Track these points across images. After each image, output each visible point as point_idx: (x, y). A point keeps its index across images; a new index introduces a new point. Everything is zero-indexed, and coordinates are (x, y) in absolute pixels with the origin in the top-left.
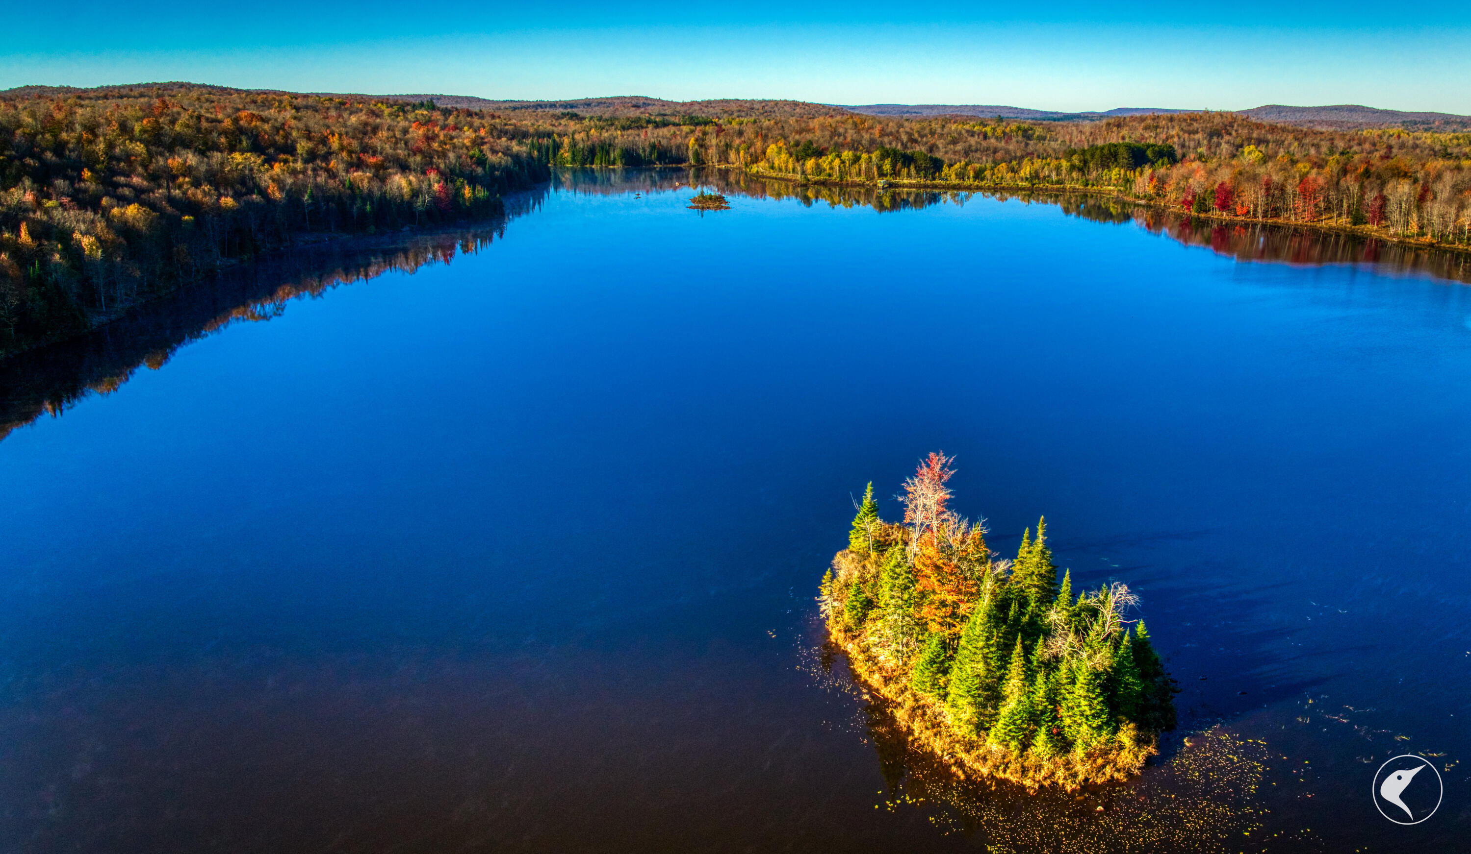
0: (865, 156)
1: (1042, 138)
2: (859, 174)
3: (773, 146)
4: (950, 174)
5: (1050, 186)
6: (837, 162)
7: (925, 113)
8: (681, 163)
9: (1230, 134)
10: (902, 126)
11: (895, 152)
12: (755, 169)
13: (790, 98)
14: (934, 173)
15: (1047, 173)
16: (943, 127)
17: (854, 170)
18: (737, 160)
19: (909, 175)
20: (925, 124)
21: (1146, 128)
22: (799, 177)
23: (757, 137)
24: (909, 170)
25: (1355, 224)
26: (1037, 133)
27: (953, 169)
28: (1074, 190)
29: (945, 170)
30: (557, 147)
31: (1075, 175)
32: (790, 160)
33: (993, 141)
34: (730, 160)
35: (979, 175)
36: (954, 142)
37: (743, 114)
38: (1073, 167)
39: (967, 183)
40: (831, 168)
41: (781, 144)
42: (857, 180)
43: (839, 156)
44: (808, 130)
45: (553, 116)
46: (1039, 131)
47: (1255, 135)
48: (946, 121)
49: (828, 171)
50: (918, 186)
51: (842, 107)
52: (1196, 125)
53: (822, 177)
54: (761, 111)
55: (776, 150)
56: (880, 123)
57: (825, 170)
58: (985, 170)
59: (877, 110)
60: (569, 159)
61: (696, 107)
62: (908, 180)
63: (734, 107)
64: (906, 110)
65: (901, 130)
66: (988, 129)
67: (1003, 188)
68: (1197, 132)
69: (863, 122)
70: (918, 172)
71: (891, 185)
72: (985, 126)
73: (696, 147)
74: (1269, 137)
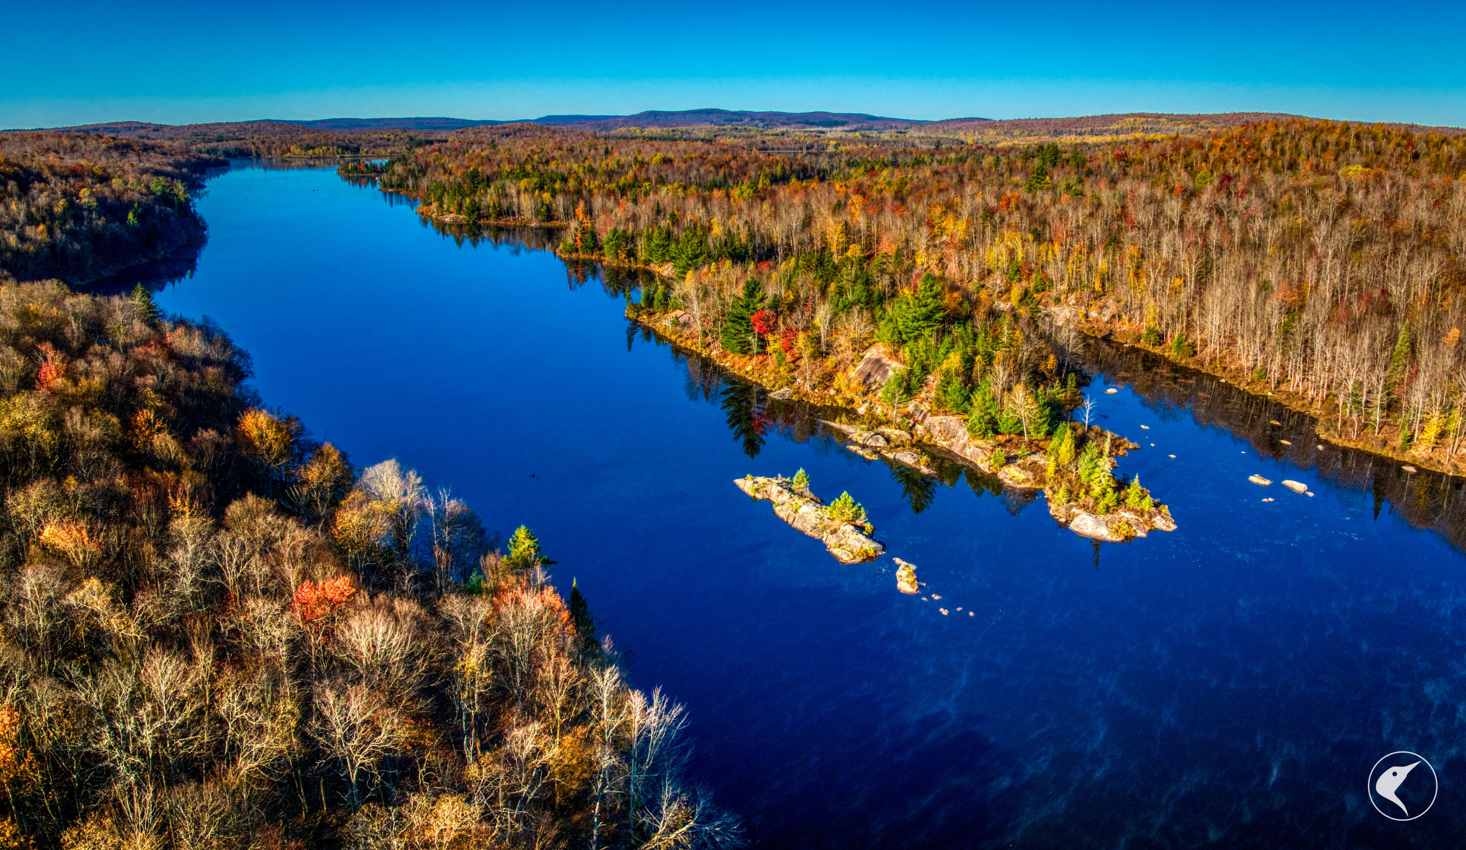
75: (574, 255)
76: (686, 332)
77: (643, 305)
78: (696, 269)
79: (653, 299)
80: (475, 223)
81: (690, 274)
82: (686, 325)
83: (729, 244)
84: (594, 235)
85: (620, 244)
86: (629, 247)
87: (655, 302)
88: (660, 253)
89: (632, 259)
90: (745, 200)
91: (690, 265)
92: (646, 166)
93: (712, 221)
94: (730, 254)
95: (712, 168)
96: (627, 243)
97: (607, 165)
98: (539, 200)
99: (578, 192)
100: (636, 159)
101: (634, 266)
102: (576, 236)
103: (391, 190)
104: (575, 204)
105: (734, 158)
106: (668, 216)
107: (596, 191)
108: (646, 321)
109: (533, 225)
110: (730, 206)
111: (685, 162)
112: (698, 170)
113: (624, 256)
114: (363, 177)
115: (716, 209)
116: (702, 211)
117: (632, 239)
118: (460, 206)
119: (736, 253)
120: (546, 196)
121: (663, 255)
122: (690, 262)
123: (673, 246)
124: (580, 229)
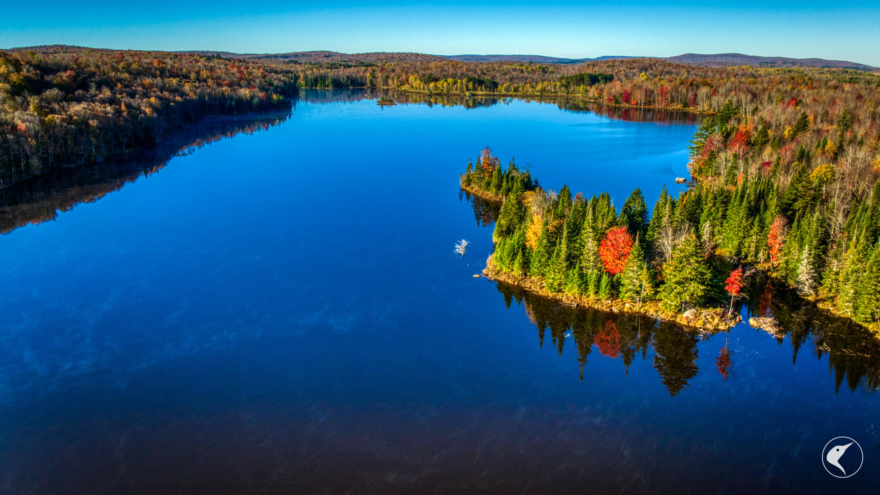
0: (459, 81)
1: (553, 72)
2: (457, 90)
3: (412, 77)
4: (502, 89)
5: (550, 94)
6: (446, 84)
7: (491, 60)
8: (363, 86)
9: (652, 69)
10: (478, 66)
11: (474, 79)
12: (403, 88)
13: (414, 52)
14: (494, 89)
15: (549, 88)
16: (500, 66)
17: (454, 87)
18: (392, 84)
19: (482, 90)
20: (490, 65)
21: (608, 67)
22: (427, 92)
23: (402, 72)
24: (482, 88)
25: (684, 107)
26: (550, 70)
27: (503, 87)
28: (562, 96)
29: (499, 87)
30: (297, 78)
31: (562, 89)
32: (422, 84)
33: (526, 74)
34: (389, 84)
35: (516, 90)
36: (505, 74)
37: (389, 61)
38: (562, 85)
39: (510, 93)
40: (443, 87)
41: (416, 75)
42: (456, 92)
43: (446, 81)
44: (429, 69)
45: (284, 62)
46: (551, 69)
47: (665, 70)
48: (502, 64)
49: (441, 88)
50: (486, 95)
51: (444, 56)
52: (634, 65)
53: (438, 91)
54: (398, 59)
55: (414, 78)
56: (466, 64)
57: (439, 88)
58: (520, 87)
59: (463, 58)
60: (304, 84)
61: (360, 57)
62: (481, 92)
63: (383, 57)
64: (480, 58)
65: (477, 68)
66: (524, 68)
67: (528, 96)
68: (635, 68)
69: (457, 64)
70: (486, 89)
71: (473, 95)
72: (522, 66)
73: (371, 77)
74: (673, 71)
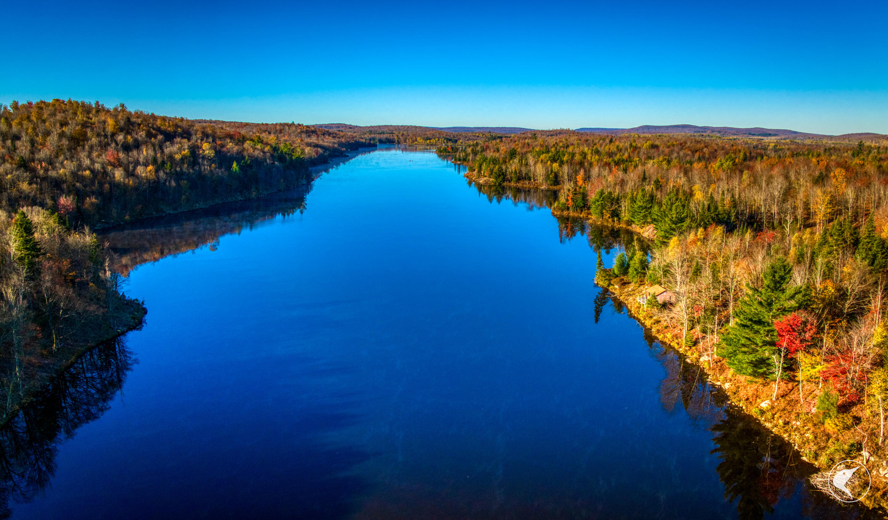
11: (448, 138)
12: (414, 144)
23: (413, 135)
73: (397, 138)
75: (565, 213)
76: (665, 317)
77: (616, 272)
78: (681, 233)
79: (629, 265)
80: (500, 184)
81: (674, 241)
82: (666, 306)
83: (712, 209)
84: (584, 196)
85: (606, 205)
86: (613, 208)
87: (631, 270)
88: (642, 214)
89: (616, 219)
90: (724, 171)
91: (674, 230)
92: (638, 150)
93: (693, 188)
94: (713, 219)
95: (689, 152)
96: (612, 204)
97: (610, 149)
98: (550, 169)
99: (581, 164)
100: (631, 145)
101: (617, 226)
102: (568, 196)
103: (459, 162)
104: (576, 172)
105: (706, 147)
106: (653, 183)
107: (595, 163)
108: (617, 292)
109: (543, 188)
110: (709, 176)
111: (669, 147)
112: (678, 153)
113: (609, 215)
114: (449, 155)
115: (696, 178)
116: (684, 179)
117: (618, 201)
118: (492, 171)
119: (719, 219)
120: (555, 165)
121: (645, 216)
122: (673, 226)
123: (656, 208)
124: (572, 190)
